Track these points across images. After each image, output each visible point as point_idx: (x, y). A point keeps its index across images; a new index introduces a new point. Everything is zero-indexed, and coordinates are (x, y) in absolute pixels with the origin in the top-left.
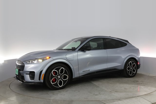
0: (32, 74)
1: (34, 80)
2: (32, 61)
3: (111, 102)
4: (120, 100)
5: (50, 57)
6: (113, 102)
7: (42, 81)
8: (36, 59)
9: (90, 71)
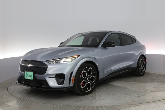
0: (60, 77)
1: (63, 84)
2: (55, 61)
3: (127, 108)
4: (137, 106)
5: (79, 56)
6: (129, 108)
7: (72, 85)
8: (63, 58)
9: (113, 70)
